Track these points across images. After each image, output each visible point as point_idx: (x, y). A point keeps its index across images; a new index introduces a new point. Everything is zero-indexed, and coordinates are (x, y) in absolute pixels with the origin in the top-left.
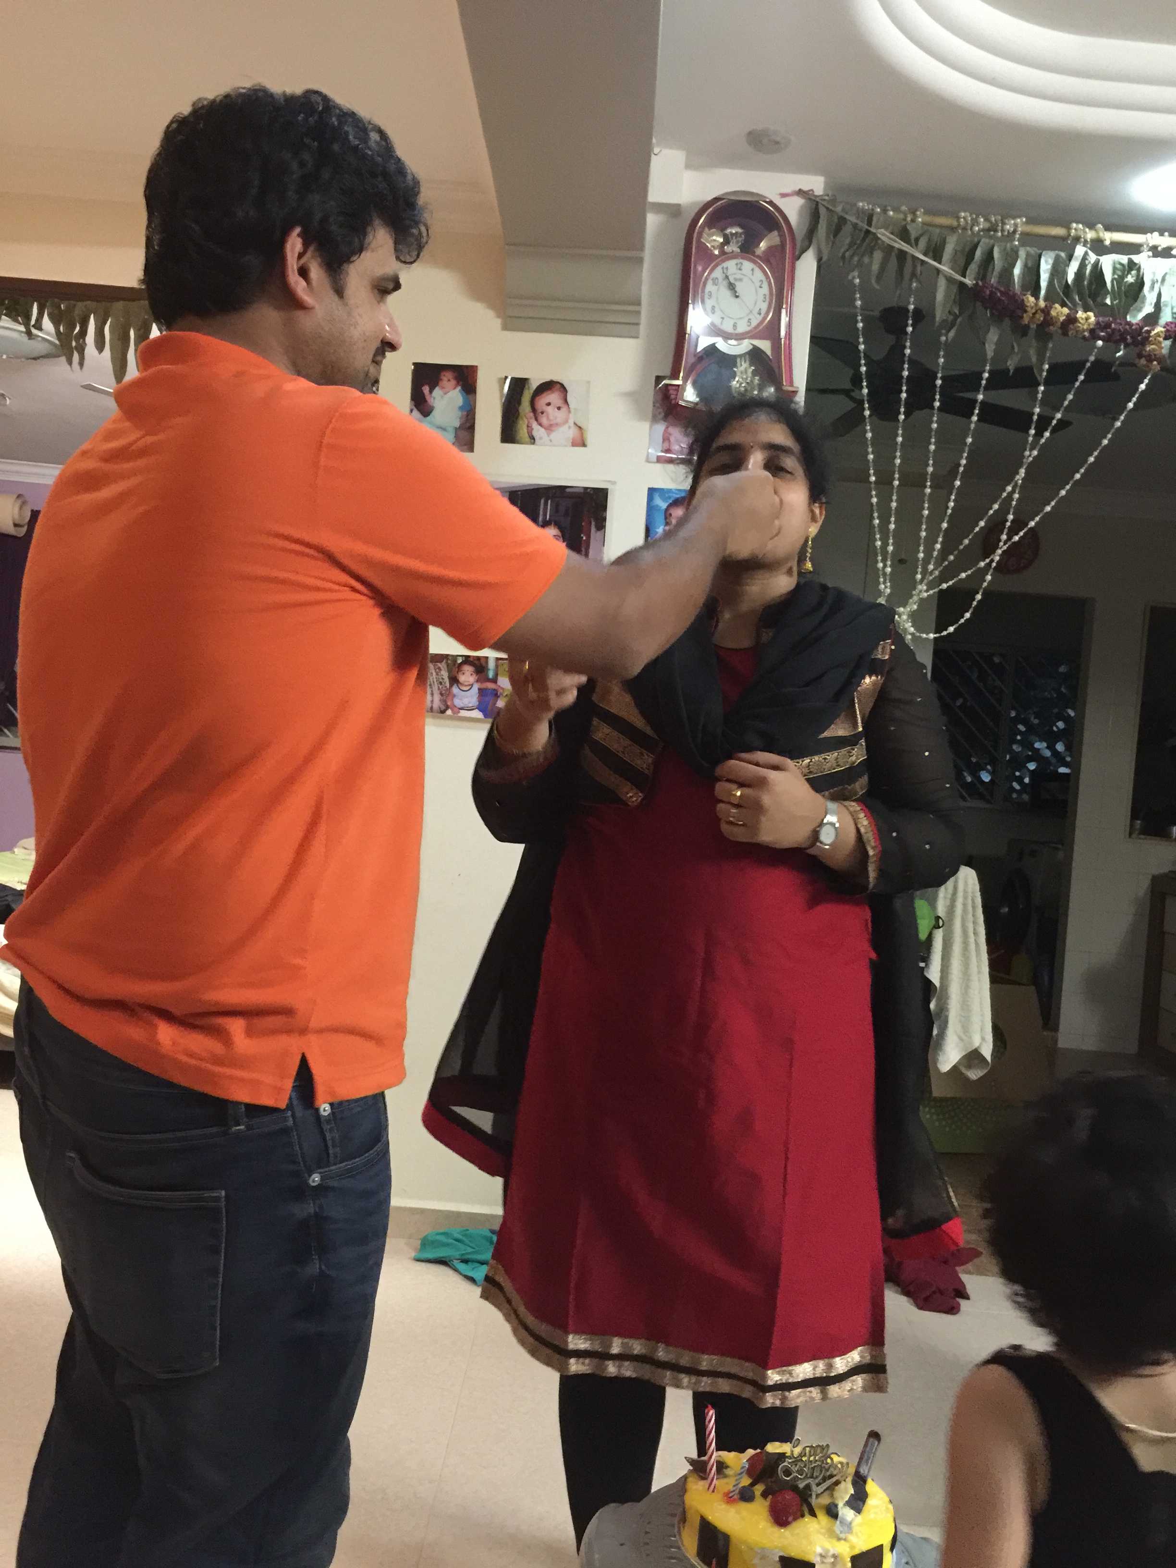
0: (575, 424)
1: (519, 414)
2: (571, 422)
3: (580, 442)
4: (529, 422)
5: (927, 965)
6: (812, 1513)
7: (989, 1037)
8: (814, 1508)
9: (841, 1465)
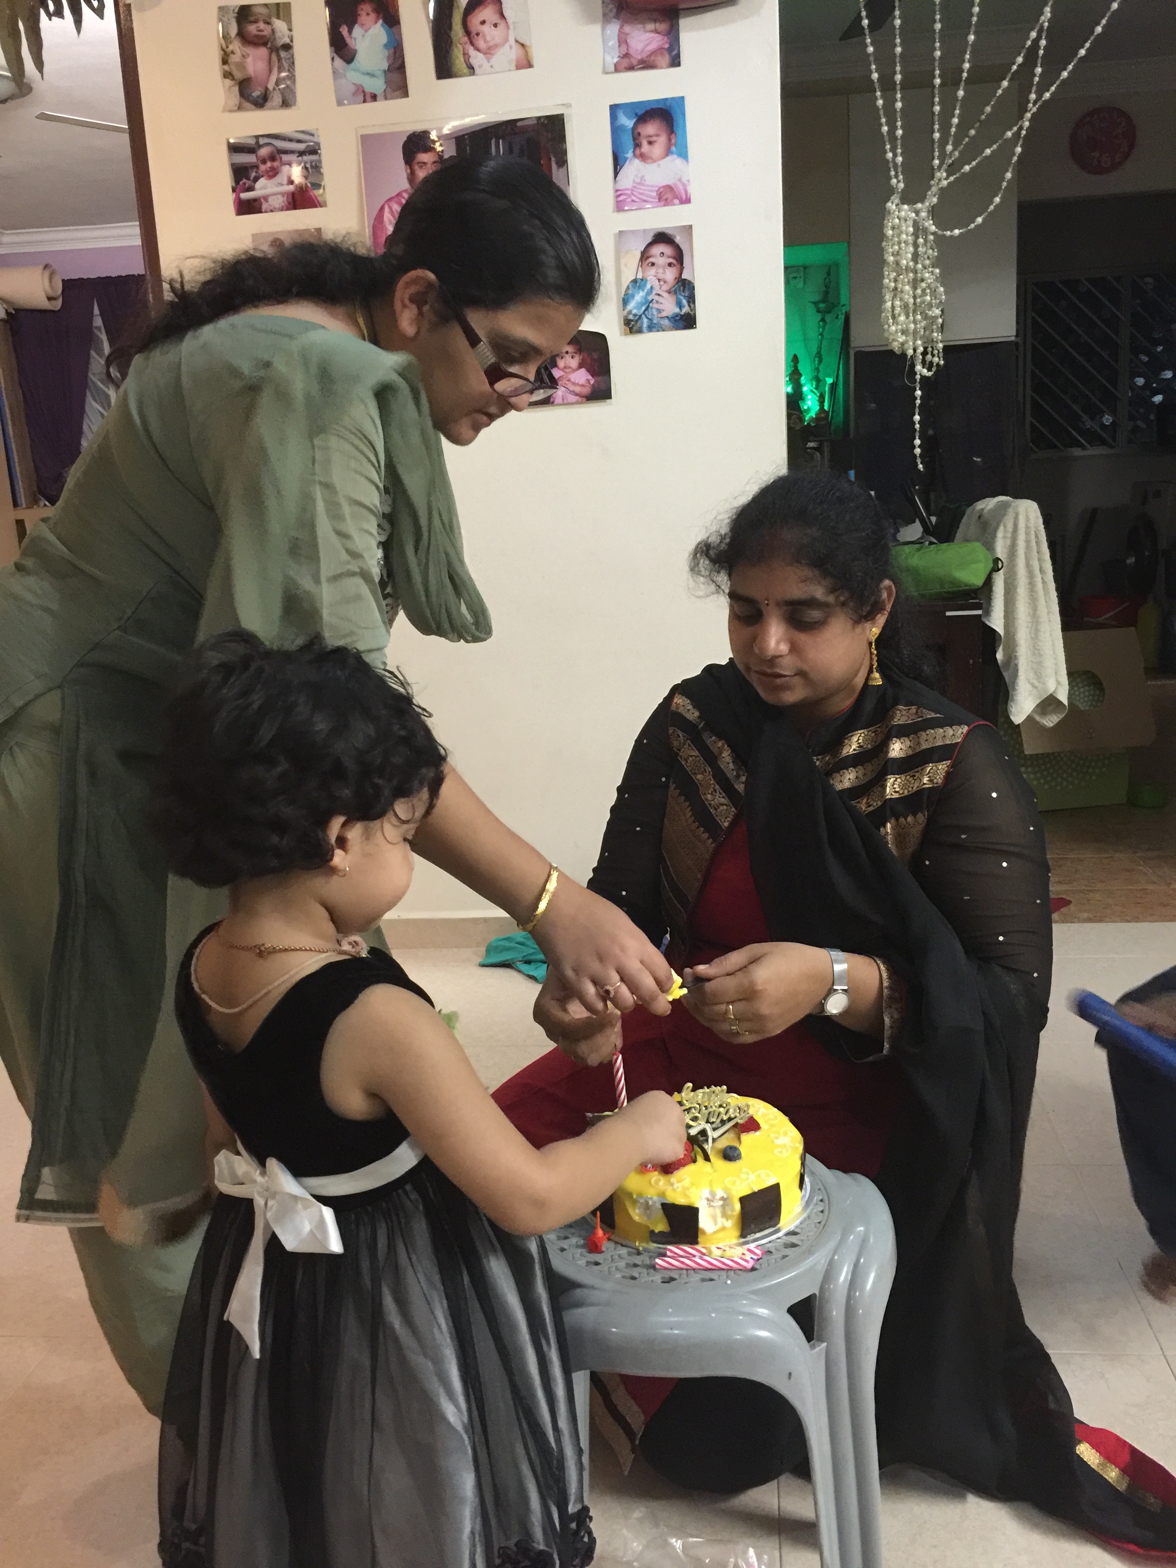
0: (517, 41)
1: (452, 42)
2: (512, 41)
3: (525, 63)
4: (464, 49)
5: (988, 612)
6: (707, 1158)
7: (1064, 680)
8: (709, 1153)
9: (739, 1109)
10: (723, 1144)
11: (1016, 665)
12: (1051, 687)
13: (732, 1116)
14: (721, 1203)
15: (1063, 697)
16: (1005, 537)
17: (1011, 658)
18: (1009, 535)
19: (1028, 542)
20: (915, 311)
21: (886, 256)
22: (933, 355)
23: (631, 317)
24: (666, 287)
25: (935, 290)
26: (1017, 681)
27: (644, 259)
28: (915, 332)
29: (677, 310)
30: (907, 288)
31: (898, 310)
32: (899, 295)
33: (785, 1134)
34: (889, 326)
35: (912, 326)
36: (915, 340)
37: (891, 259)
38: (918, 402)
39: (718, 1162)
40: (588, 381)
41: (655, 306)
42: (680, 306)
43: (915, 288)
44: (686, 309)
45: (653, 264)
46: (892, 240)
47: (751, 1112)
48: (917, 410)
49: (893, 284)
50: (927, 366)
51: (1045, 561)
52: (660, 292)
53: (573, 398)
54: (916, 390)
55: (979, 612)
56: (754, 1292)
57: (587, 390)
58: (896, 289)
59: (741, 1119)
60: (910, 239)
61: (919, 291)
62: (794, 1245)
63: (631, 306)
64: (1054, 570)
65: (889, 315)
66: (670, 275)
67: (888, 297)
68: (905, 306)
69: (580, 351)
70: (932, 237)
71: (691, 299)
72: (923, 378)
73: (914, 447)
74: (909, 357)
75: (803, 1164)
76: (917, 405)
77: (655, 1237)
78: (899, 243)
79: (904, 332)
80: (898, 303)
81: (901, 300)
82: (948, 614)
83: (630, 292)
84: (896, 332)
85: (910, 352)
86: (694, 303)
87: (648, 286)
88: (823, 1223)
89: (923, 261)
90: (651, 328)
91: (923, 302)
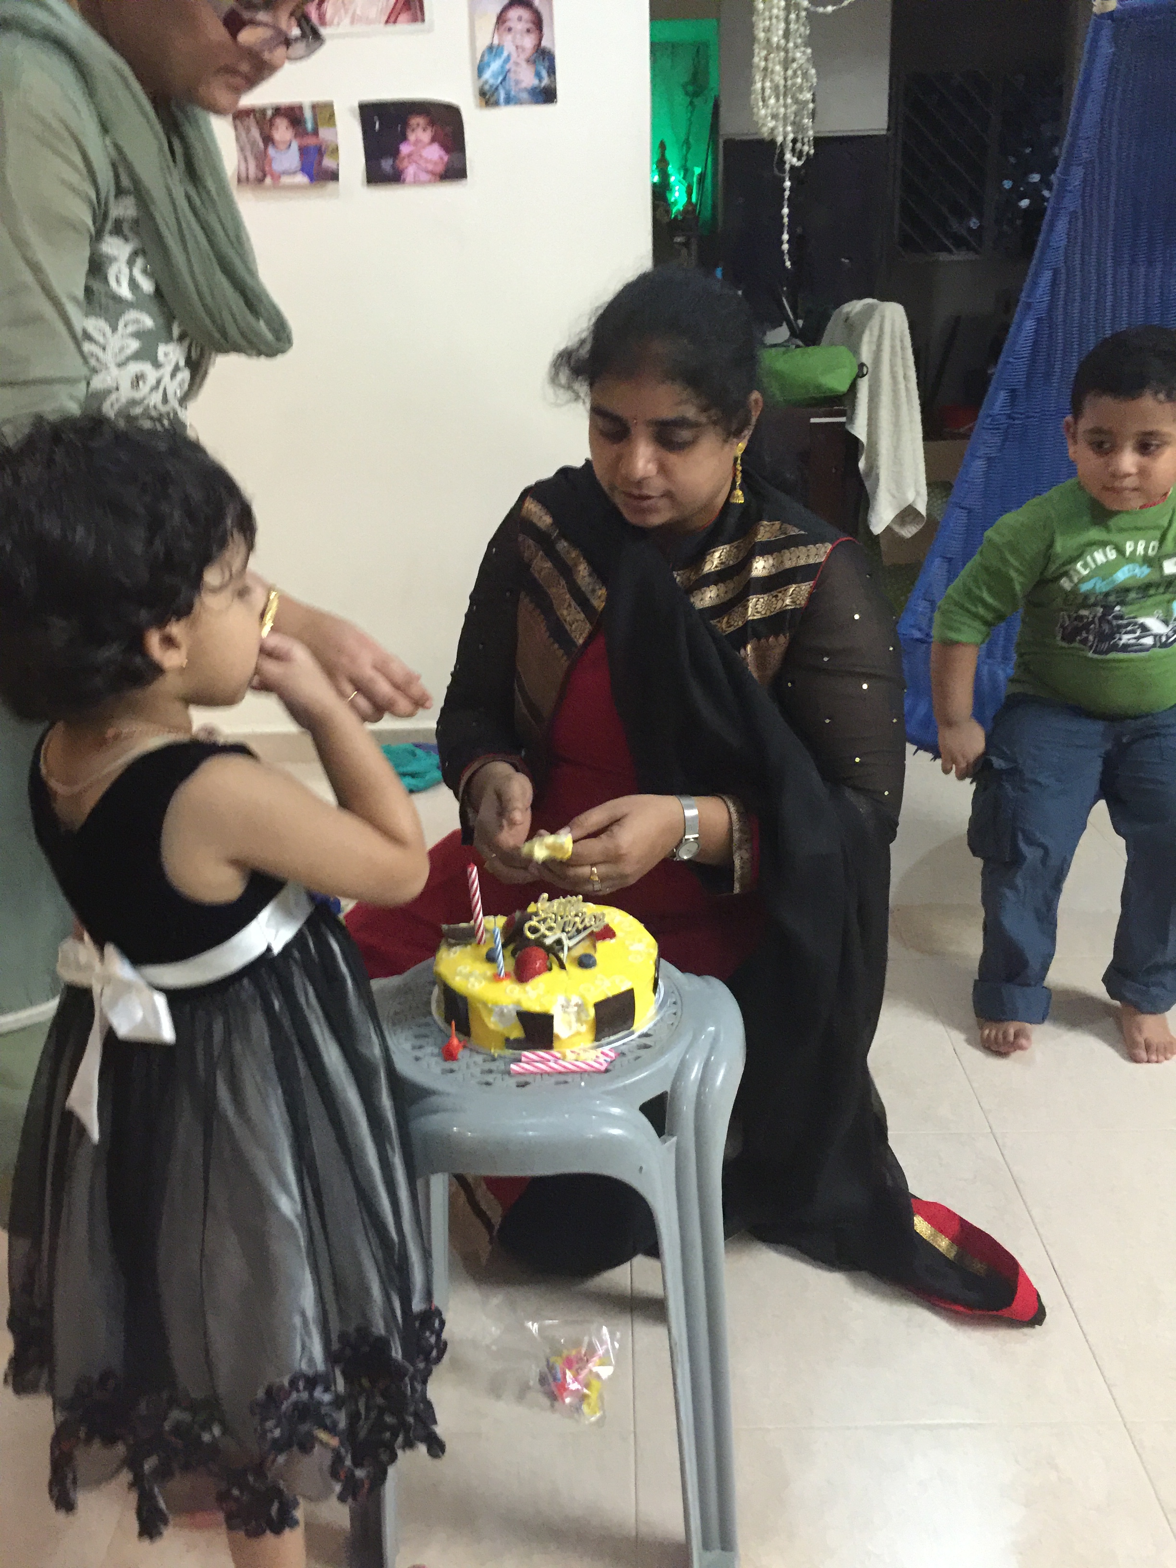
5: (851, 420)
6: (562, 966)
7: (924, 490)
8: (564, 961)
9: (595, 917)
10: (578, 952)
11: (877, 475)
12: (910, 497)
13: (588, 925)
14: (576, 1008)
15: (922, 508)
16: (870, 342)
17: (872, 467)
18: (875, 339)
19: (893, 347)
20: (785, 95)
21: (756, 32)
22: (803, 144)
23: (487, 87)
24: (524, 56)
25: (806, 72)
26: (878, 490)
27: (500, 21)
28: (785, 117)
29: (536, 82)
30: (778, 68)
31: (768, 92)
32: (769, 74)
33: (640, 941)
34: (759, 109)
35: (782, 110)
36: (785, 126)
37: (761, 35)
38: (787, 193)
39: (573, 970)
40: (441, 158)
41: (511, 76)
42: (540, 78)
43: (786, 69)
44: (546, 81)
45: (510, 30)
46: (763, 13)
47: (607, 920)
48: (786, 203)
49: (763, 64)
50: (796, 155)
51: (909, 367)
52: (519, 61)
53: (424, 177)
54: (784, 181)
55: (843, 419)
56: (608, 1093)
57: (440, 168)
58: (765, 69)
59: (597, 927)
60: (782, 14)
61: (790, 72)
62: (646, 1047)
63: (487, 75)
64: (918, 378)
65: (759, 97)
66: (529, 42)
67: (758, 77)
68: (776, 88)
69: (432, 123)
70: (804, 14)
71: (552, 71)
72: (793, 167)
73: (782, 243)
74: (779, 144)
75: (657, 969)
76: (786, 197)
77: (510, 1044)
78: (770, 18)
79: (774, 117)
80: (768, 84)
81: (772, 81)
82: (813, 420)
83: (486, 58)
84: (766, 116)
85: (780, 139)
86: (554, 73)
87: (505, 54)
88: (676, 1024)
89: (795, 39)
90: (509, 101)
91: (794, 85)
